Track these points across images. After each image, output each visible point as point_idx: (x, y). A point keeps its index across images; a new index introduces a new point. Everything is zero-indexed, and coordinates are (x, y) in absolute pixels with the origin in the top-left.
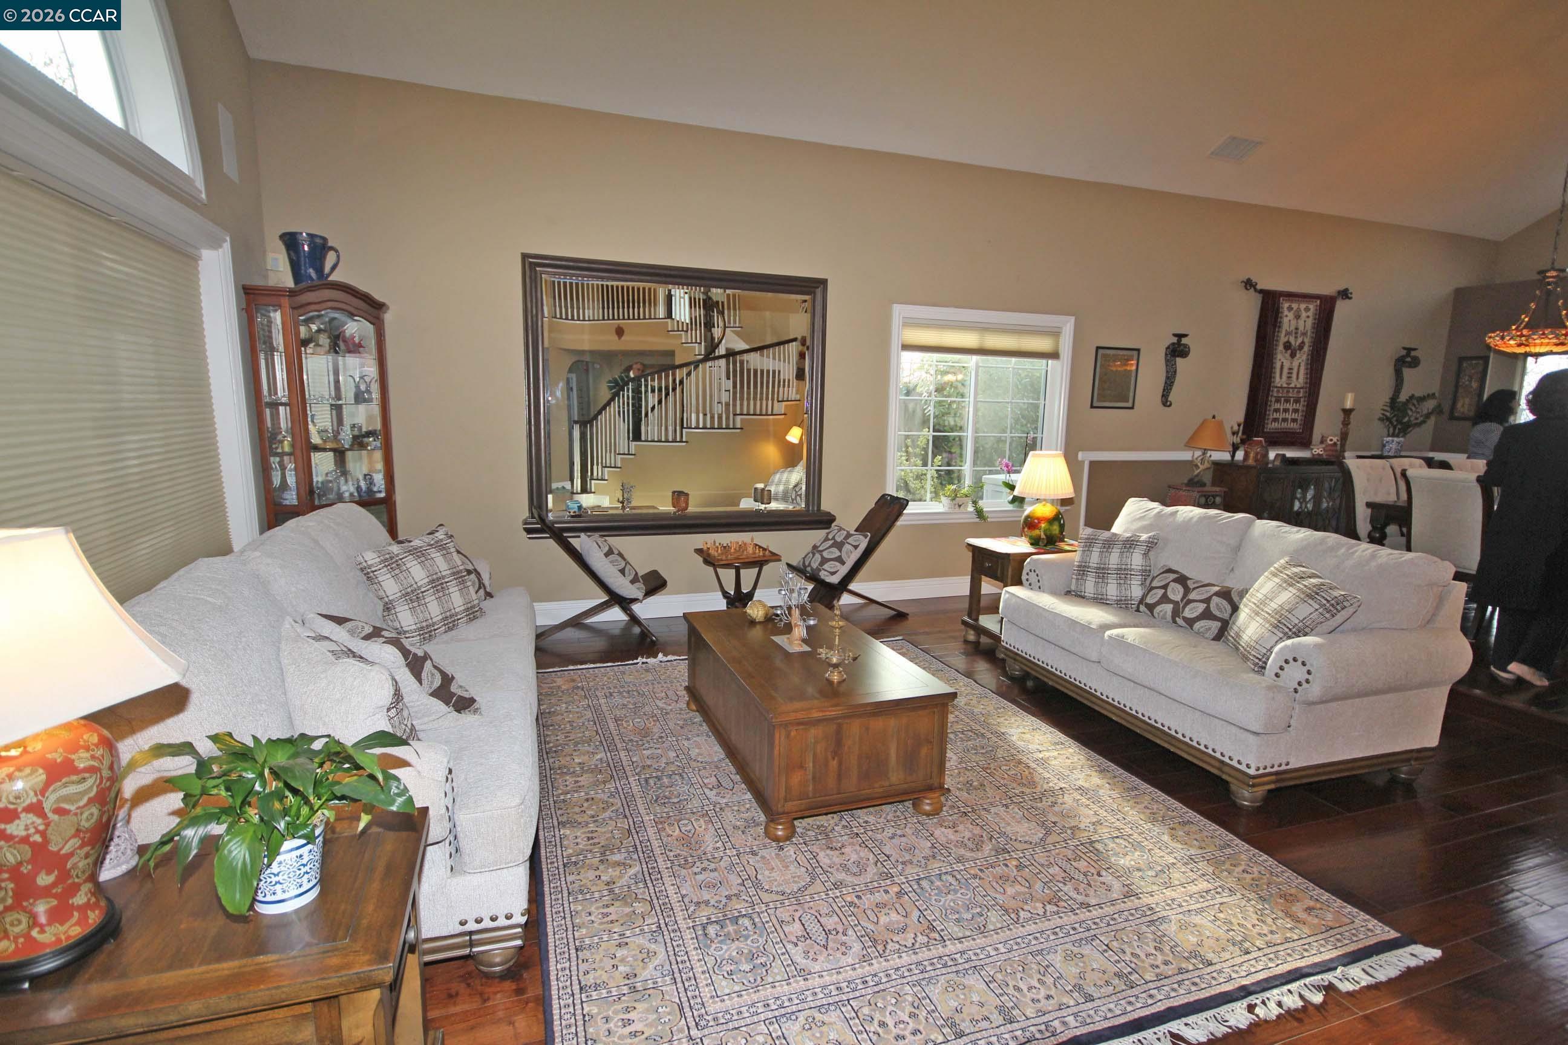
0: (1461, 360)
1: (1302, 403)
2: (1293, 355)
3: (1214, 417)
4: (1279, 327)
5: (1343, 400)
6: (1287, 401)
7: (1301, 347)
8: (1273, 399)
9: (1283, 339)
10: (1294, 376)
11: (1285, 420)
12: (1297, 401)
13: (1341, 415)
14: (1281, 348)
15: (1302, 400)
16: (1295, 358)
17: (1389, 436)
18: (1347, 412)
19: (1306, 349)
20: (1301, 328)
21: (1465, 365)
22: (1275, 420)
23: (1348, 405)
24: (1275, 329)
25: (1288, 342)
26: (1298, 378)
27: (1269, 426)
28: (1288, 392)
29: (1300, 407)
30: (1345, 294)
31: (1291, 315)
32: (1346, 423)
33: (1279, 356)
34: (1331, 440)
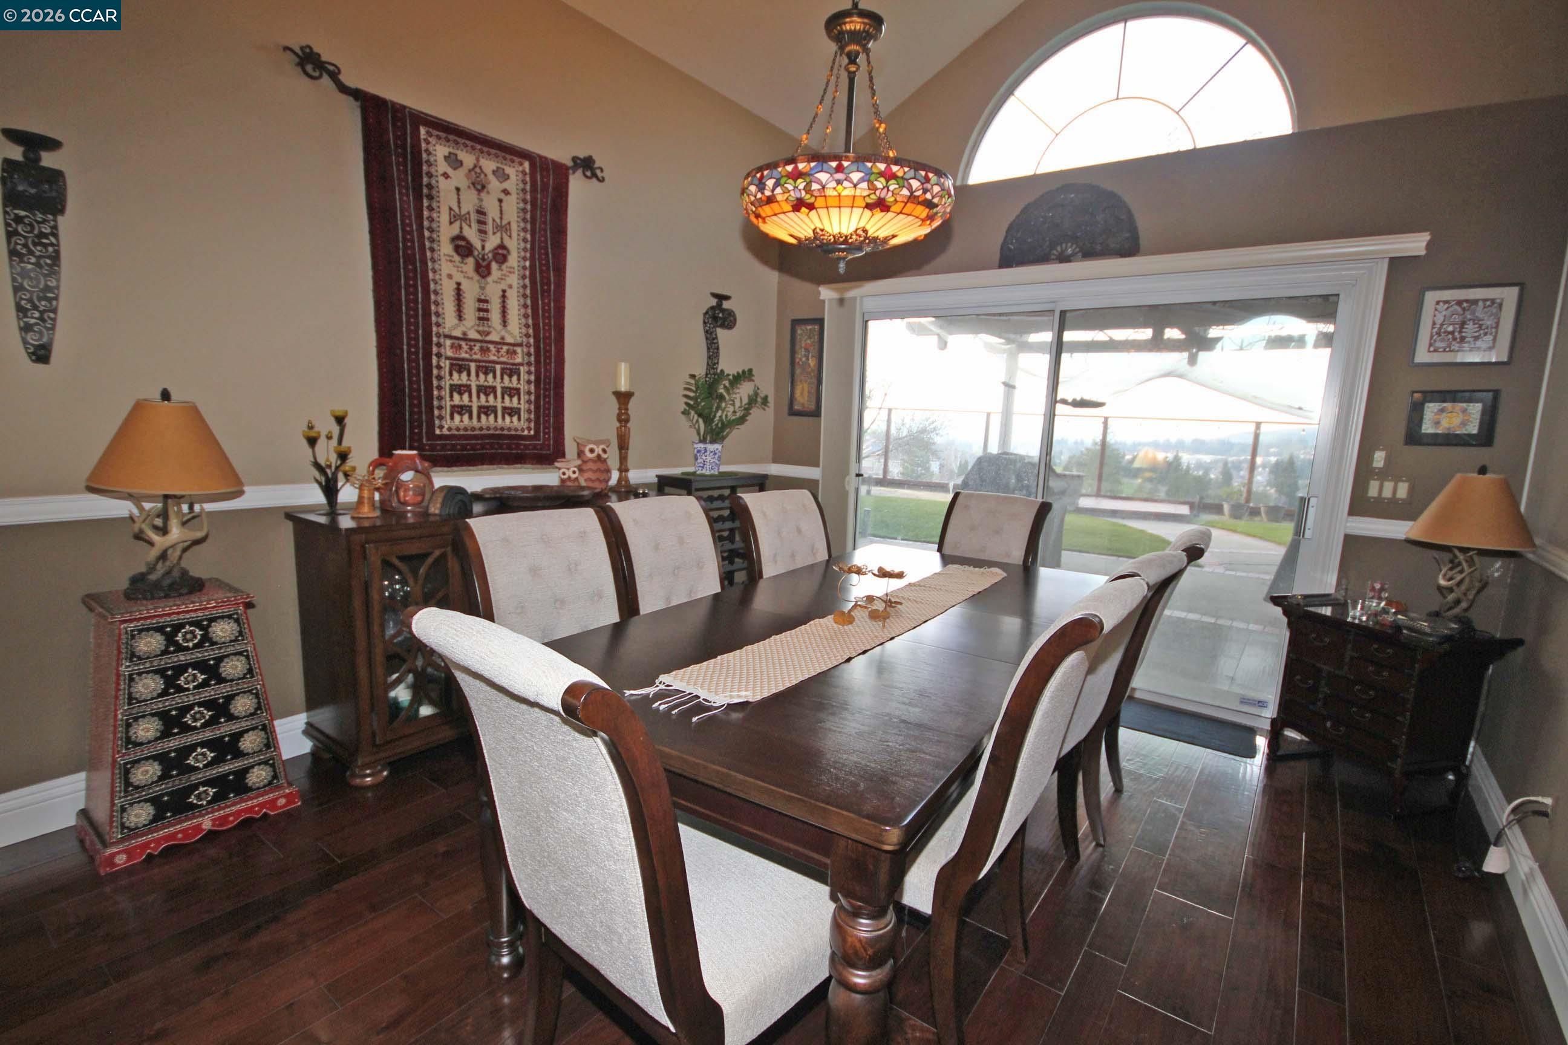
0: (796, 323)
1: (524, 376)
2: (483, 270)
3: (166, 395)
4: (430, 197)
5: (615, 376)
6: (486, 369)
7: (501, 254)
8: (446, 364)
9: (446, 231)
10: (495, 316)
11: (485, 410)
12: (512, 371)
13: (614, 404)
14: (446, 248)
15: (523, 370)
16: (490, 279)
17: (700, 441)
18: (623, 398)
19: (513, 260)
20: (493, 213)
21: (799, 332)
22: (460, 410)
23: (623, 387)
24: (419, 197)
25: (460, 237)
26: (505, 323)
27: (448, 422)
28: (484, 350)
29: (523, 382)
30: (586, 165)
31: (459, 178)
32: (623, 419)
33: (445, 268)
34: (592, 451)
